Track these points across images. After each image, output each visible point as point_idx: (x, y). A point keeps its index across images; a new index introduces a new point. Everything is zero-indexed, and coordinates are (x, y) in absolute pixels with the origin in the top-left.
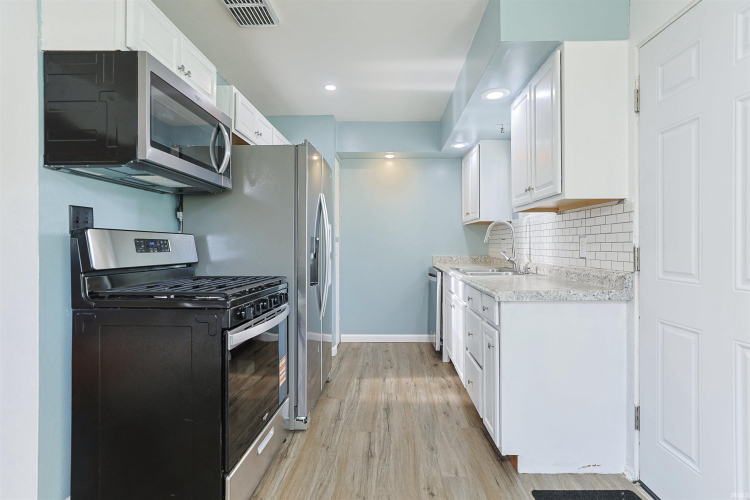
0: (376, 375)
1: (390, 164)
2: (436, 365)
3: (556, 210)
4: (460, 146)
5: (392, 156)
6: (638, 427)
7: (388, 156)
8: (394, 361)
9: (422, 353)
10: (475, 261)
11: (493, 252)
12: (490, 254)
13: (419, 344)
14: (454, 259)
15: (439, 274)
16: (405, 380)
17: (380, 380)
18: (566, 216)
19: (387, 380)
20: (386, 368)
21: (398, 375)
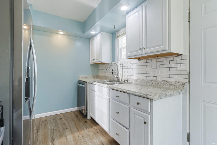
0: (61, 136)
1: (60, 37)
2: (86, 122)
3: (139, 59)
4: (93, 33)
5: (62, 33)
6: (189, 140)
7: (60, 33)
8: (67, 124)
9: (77, 116)
10: (94, 77)
11: (100, 74)
12: (99, 75)
13: (74, 112)
14: (87, 77)
15: (86, 83)
16: (77, 134)
17: (64, 138)
18: (143, 61)
19: (68, 137)
20: (64, 129)
21: (72, 133)
